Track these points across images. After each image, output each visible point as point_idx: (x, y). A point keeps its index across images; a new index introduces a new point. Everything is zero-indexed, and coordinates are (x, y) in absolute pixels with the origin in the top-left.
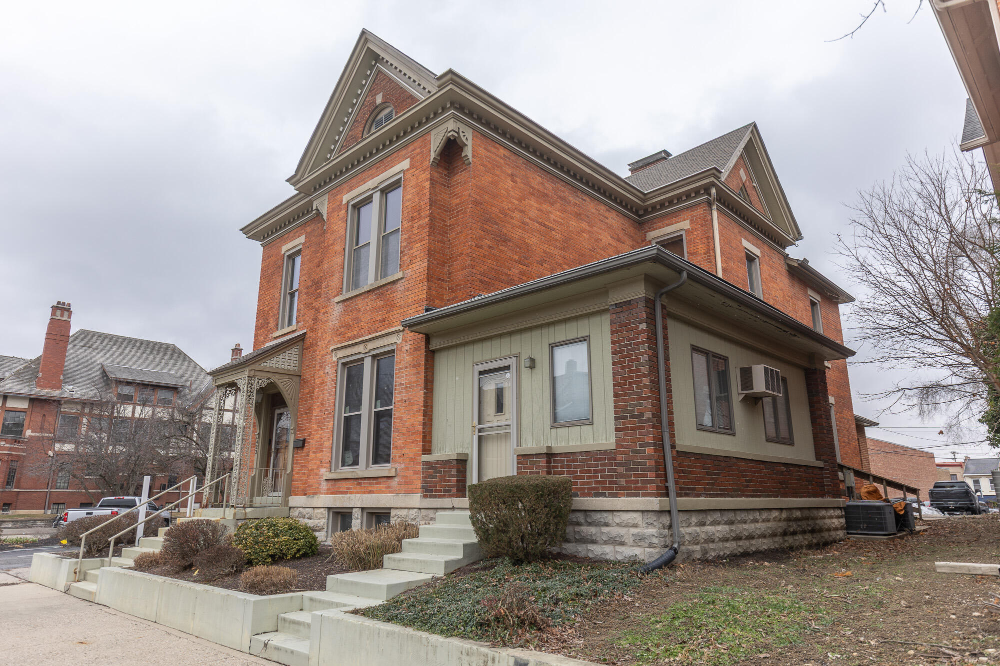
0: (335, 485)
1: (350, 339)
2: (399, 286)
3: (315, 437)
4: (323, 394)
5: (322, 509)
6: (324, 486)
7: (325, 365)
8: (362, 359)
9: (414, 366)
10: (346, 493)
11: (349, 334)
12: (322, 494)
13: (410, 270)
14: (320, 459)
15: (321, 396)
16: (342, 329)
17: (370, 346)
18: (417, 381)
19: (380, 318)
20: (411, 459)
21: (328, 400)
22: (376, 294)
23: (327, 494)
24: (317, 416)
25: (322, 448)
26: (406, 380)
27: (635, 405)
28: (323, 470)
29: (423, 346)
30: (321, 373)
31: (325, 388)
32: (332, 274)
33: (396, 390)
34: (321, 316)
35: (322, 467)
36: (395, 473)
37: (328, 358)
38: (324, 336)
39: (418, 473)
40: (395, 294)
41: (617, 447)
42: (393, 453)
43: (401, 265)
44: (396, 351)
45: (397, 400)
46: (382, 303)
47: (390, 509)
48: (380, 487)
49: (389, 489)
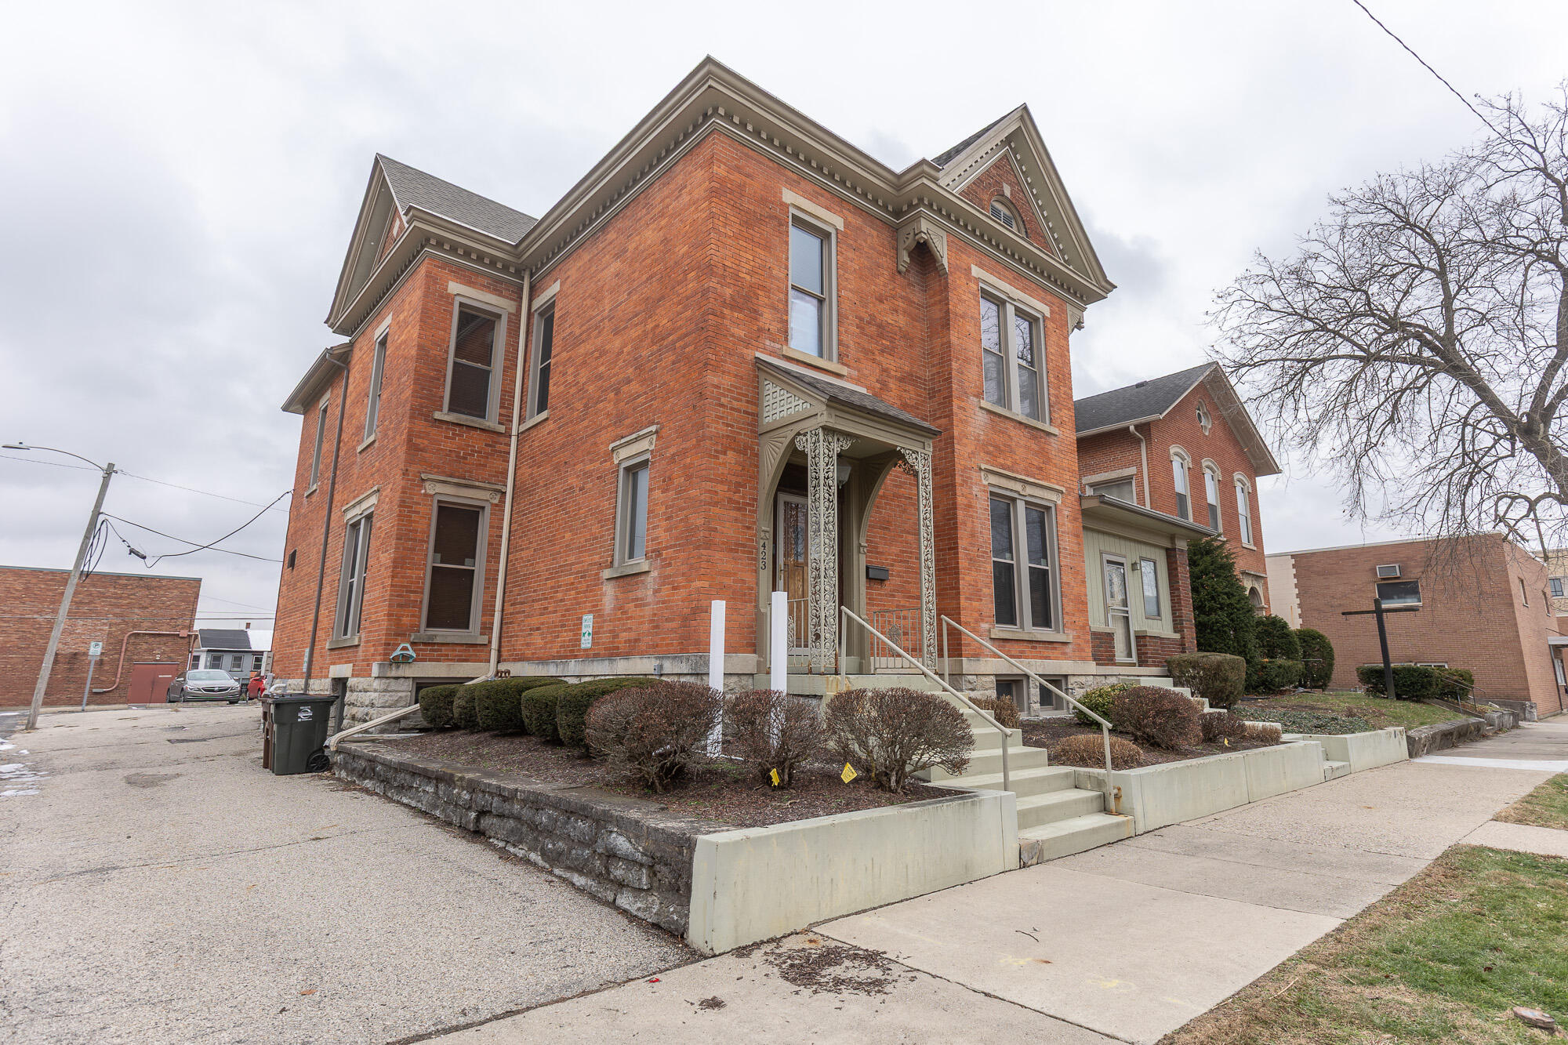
1: (1003, 467)
2: (1052, 440)
3: (967, 578)
4: (973, 522)
5: (990, 677)
6: (988, 646)
7: (972, 484)
8: (1014, 500)
9: (1074, 536)
11: (1002, 461)
12: (987, 656)
14: (980, 610)
15: (969, 524)
16: (991, 449)
17: (1029, 490)
18: (1079, 552)
19: (1036, 463)
20: (1081, 627)
21: (980, 533)
22: (1029, 432)
23: (995, 657)
24: (965, 549)
25: (979, 596)
26: (1068, 546)
28: (984, 626)
29: (1080, 520)
30: (965, 490)
31: (974, 514)
32: (967, 360)
33: (1059, 552)
34: (955, 408)
35: (982, 620)
36: (1070, 640)
37: (974, 475)
38: (965, 441)
39: (1088, 642)
40: (1049, 447)
41: (1183, 638)
42: (1063, 618)
43: (1051, 419)
44: (1053, 509)
45: (1062, 563)
46: (1036, 448)
47: (1066, 676)
48: (1056, 653)
49: (1065, 656)
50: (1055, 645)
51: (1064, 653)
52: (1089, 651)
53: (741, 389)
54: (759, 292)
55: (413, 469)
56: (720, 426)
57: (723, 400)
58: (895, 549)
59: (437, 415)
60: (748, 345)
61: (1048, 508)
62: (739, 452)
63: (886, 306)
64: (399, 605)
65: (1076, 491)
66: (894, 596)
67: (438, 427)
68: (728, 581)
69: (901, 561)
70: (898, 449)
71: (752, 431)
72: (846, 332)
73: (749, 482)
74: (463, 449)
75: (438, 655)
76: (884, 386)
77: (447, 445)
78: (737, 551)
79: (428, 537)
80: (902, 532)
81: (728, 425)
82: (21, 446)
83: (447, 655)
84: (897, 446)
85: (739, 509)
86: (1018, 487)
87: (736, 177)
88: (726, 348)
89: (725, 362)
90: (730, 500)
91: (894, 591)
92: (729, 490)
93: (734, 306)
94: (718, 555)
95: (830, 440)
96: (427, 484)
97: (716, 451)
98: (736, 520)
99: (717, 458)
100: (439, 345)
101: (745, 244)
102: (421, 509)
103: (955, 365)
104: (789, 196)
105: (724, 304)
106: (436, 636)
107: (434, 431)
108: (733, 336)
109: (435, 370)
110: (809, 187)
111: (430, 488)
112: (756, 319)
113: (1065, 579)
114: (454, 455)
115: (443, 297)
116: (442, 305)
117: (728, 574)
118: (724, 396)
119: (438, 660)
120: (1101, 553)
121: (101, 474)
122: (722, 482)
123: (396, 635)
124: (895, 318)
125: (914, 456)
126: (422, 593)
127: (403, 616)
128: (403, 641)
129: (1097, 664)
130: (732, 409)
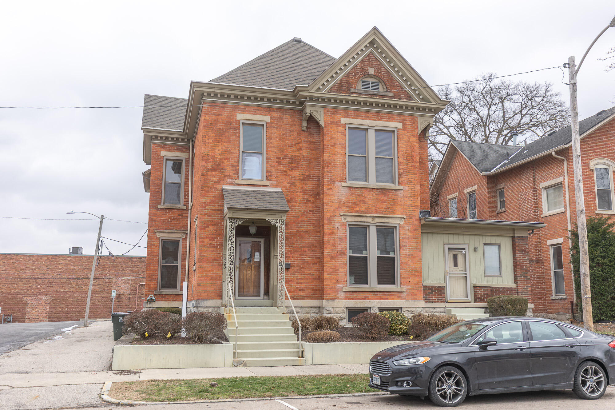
0: (354, 295)
1: (358, 212)
2: (398, 193)
3: (329, 265)
4: (335, 240)
5: (343, 308)
6: (342, 294)
7: (335, 223)
8: (368, 226)
9: (414, 238)
10: (365, 299)
11: (357, 209)
12: (341, 299)
13: (407, 187)
14: (337, 279)
15: (332, 241)
16: (350, 204)
17: (377, 220)
18: (417, 246)
19: (384, 206)
20: (415, 284)
21: (340, 244)
22: (380, 192)
23: (346, 299)
24: (329, 253)
25: (338, 273)
26: (408, 244)
27: (525, 273)
28: (339, 286)
29: (420, 230)
30: (330, 226)
31: (336, 236)
32: (335, 166)
33: (400, 248)
34: (325, 190)
35: (338, 283)
36: (404, 290)
37: (337, 219)
38: (331, 204)
39: (421, 291)
40: (396, 196)
41: (517, 286)
42: (401, 280)
43: (399, 182)
44: (398, 228)
45: (402, 253)
46: (386, 199)
47: (401, 308)
48: (392, 297)
49: (400, 298)
50: (392, 293)
51: (399, 297)
52: (421, 295)
53: (216, 201)
54: (225, 161)
55: (152, 228)
56: (206, 217)
57: (207, 207)
58: (296, 255)
59: (159, 206)
60: (218, 183)
61: (396, 227)
62: (215, 225)
63: (295, 148)
64: (149, 281)
65: (418, 216)
66: (295, 274)
67: (159, 211)
68: (209, 274)
69: (300, 260)
70: (266, 220)
71: (220, 217)
72: (270, 166)
73: (219, 236)
74: (170, 218)
75: (164, 299)
76: (292, 184)
77: (164, 217)
78: (214, 263)
79: (159, 254)
80: (300, 247)
81: (209, 216)
82: (72, 212)
83: (168, 299)
84: (266, 219)
85: (214, 247)
86: (370, 220)
87: (214, 117)
88: (209, 187)
89: (209, 192)
90: (210, 244)
91: (295, 272)
92: (210, 240)
93: (213, 169)
94: (205, 265)
95: (233, 221)
96: (157, 233)
97: (204, 227)
98: (213, 251)
99: (205, 229)
100: (159, 178)
101: (218, 143)
102: (156, 243)
103: (326, 170)
104: (240, 116)
105: (208, 170)
106: (163, 292)
107: (159, 212)
108: (212, 181)
109: (158, 188)
110: (251, 109)
111: (158, 235)
112: (223, 172)
113: (403, 261)
114: (166, 221)
115: (159, 158)
116: (158, 162)
117: (210, 271)
118: (208, 205)
119: (165, 301)
120: (444, 244)
121: (99, 220)
122: (207, 238)
123: (149, 292)
124: (300, 152)
125: (276, 221)
126: (158, 275)
127: (151, 284)
128: (151, 294)
129: (426, 302)
130: (211, 210)
